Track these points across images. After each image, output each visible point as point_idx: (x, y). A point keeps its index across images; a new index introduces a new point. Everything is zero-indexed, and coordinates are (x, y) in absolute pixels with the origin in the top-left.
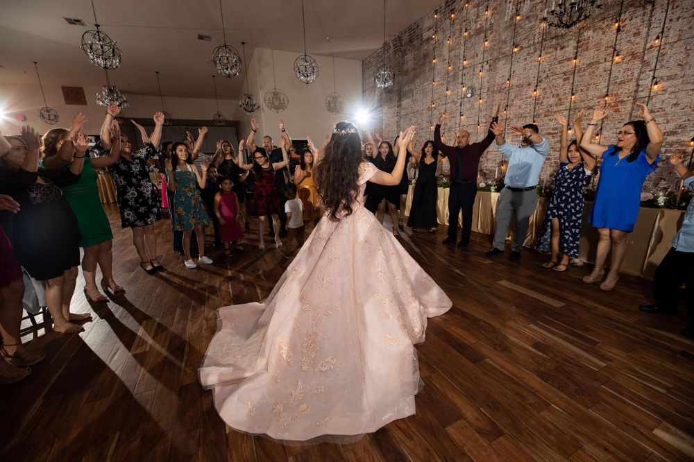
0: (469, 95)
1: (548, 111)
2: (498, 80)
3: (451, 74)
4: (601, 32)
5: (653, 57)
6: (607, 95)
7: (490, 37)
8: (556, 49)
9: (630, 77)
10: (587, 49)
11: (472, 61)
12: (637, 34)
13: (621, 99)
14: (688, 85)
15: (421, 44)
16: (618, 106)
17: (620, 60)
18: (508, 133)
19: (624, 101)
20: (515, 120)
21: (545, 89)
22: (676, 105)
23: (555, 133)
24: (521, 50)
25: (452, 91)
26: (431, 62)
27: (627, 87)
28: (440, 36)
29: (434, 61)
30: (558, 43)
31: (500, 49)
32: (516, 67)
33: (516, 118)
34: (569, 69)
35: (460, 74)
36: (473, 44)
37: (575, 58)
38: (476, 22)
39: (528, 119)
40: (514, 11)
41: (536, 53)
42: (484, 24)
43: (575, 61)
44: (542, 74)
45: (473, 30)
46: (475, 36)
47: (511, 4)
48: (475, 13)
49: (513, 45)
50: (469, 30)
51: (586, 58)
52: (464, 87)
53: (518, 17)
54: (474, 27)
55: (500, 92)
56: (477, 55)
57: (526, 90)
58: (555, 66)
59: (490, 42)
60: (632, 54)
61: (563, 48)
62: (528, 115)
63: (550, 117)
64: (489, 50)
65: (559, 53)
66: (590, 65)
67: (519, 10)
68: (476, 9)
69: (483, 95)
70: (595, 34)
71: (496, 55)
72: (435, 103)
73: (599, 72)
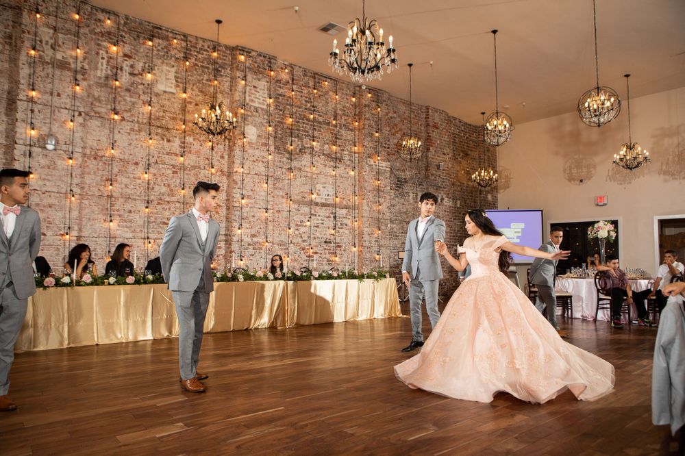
0: (51, 147)
2: (92, 143)
4: (199, 144)
8: (163, 139)
10: (190, 152)
12: (222, 157)
20: (122, 200)
21: (155, 175)
24: (122, 120)
30: (164, 135)
31: (92, 104)
32: (117, 137)
33: (122, 197)
34: (178, 164)
35: (21, 106)
36: (50, 76)
37: (182, 156)
38: (54, 49)
39: (138, 202)
40: (109, 72)
41: (141, 133)
42: (71, 61)
43: (182, 159)
44: (151, 158)
45: (47, 55)
46: (53, 67)
47: (105, 62)
48: (51, 35)
49: (111, 110)
50: (39, 50)
51: (190, 160)
52: (33, 129)
53: (117, 83)
54: (50, 52)
55: (95, 159)
56: (59, 95)
57: (133, 168)
58: (164, 156)
59: (83, 90)
60: (221, 171)
61: (169, 141)
62: (137, 198)
63: (164, 206)
64: (82, 98)
65: (166, 144)
66: (194, 167)
67: (116, 75)
68: (52, 31)
69: (75, 155)
70: (195, 143)
71: (87, 109)
73: (201, 176)
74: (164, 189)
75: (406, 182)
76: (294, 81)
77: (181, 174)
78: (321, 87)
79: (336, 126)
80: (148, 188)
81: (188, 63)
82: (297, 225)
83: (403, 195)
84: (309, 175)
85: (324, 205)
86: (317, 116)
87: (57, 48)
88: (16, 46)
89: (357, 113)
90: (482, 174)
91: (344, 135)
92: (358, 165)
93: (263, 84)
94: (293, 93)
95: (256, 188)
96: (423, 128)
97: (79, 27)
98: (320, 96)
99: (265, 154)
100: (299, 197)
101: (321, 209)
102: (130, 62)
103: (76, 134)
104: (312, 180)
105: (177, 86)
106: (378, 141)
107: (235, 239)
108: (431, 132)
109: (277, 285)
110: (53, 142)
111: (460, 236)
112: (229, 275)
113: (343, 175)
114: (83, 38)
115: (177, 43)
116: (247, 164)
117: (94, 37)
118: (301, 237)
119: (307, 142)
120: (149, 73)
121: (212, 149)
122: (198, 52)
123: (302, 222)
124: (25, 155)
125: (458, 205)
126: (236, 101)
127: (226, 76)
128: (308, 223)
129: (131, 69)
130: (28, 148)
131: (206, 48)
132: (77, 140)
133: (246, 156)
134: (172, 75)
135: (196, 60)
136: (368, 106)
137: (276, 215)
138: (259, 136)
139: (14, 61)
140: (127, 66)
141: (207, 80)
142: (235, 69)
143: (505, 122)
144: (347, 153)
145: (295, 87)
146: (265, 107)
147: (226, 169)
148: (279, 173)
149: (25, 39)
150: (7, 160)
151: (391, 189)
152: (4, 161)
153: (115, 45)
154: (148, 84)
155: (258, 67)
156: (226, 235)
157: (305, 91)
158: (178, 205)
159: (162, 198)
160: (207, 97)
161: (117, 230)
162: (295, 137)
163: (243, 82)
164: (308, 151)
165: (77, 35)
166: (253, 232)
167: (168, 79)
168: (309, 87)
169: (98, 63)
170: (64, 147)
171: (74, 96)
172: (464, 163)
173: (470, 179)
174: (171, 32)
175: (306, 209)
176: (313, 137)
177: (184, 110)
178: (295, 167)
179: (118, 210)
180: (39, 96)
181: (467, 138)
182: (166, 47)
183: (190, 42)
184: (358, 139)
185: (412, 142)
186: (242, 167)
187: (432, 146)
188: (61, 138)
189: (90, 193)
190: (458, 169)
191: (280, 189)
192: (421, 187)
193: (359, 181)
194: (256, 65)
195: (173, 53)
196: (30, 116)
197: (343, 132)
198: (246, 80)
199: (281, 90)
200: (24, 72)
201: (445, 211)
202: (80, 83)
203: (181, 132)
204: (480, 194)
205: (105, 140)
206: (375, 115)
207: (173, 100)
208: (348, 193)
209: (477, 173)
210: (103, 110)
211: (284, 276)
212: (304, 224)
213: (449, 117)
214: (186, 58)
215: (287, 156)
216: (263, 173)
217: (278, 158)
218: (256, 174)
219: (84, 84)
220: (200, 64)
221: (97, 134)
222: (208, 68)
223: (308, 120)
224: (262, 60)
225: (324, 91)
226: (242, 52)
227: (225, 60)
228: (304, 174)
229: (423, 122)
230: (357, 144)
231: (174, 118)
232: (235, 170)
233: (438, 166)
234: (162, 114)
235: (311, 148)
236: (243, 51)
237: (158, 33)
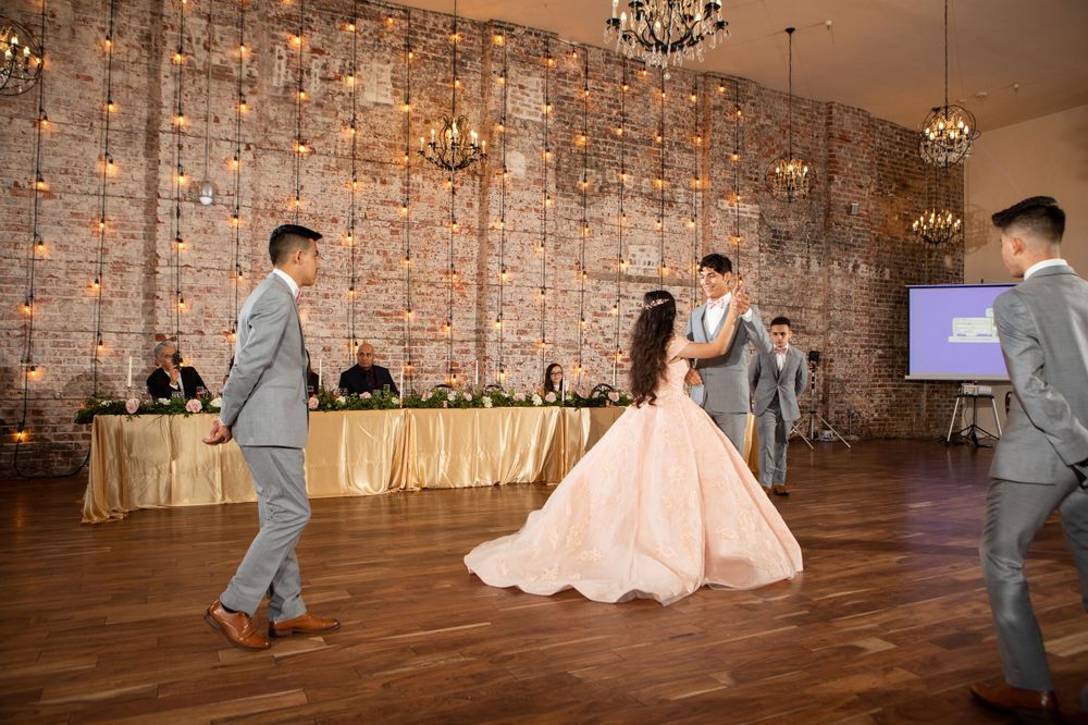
0: (208, 200)
1: (372, 276)
4: (432, 185)
8: (375, 180)
10: (418, 199)
12: (471, 206)
13: (465, 280)
14: (527, 281)
16: (461, 289)
17: (457, 230)
19: (470, 284)
21: (363, 237)
23: (388, 315)
24: (311, 153)
30: (377, 174)
31: (266, 130)
32: (304, 179)
34: (398, 219)
35: (165, 140)
36: (204, 92)
37: (405, 206)
38: (208, 50)
39: (338, 282)
40: (290, 79)
41: (341, 172)
42: (233, 65)
43: (405, 210)
44: (356, 210)
45: (199, 60)
46: (208, 77)
47: (283, 62)
48: (203, 28)
49: (295, 137)
50: (187, 54)
51: (418, 211)
52: (182, 174)
53: (302, 95)
54: (202, 55)
55: (272, 215)
56: (217, 120)
57: (329, 227)
58: (377, 207)
59: (251, 109)
60: (469, 227)
61: (384, 182)
62: (337, 274)
63: (378, 286)
64: (250, 123)
65: (379, 188)
66: (425, 223)
67: (301, 82)
68: (204, 22)
69: (242, 211)
70: (426, 184)
71: (259, 139)
72: (45, 178)
73: (436, 236)
74: (377, 260)
75: (788, 238)
76: (590, 73)
77: (403, 235)
78: (636, 79)
79: (663, 146)
80: (353, 258)
81: (411, 55)
82: (595, 314)
83: (783, 261)
84: (616, 229)
85: (641, 280)
86: (629, 130)
87: (213, 47)
88: (156, 50)
89: (700, 121)
90: (932, 220)
91: (677, 159)
92: (702, 212)
93: (535, 81)
94: (587, 93)
95: (526, 255)
96: (821, 143)
97: (243, 11)
98: (634, 95)
99: (540, 197)
100: (599, 268)
101: (637, 286)
102: (320, 61)
103: (242, 179)
104: (620, 238)
105: (396, 93)
106: (737, 168)
107: (492, 337)
108: (835, 148)
109: (547, 415)
110: (210, 193)
111: (889, 332)
112: (469, 397)
113: (674, 229)
114: (250, 28)
115: (394, 24)
116: (511, 214)
117: (266, 25)
118: (603, 333)
119: (613, 176)
120: (351, 75)
121: (454, 193)
122: (427, 36)
123: (604, 308)
124: (171, 214)
125: (887, 277)
126: (491, 112)
127: (474, 72)
128: (615, 311)
129: (324, 72)
130: (176, 203)
131: (440, 27)
132: (245, 188)
133: (508, 202)
134: (387, 77)
135: (424, 48)
136: (720, 108)
137: (561, 297)
138: (529, 168)
139: (154, 73)
140: (317, 67)
141: (443, 81)
142: (489, 59)
143: (961, 125)
144: (682, 190)
145: (590, 82)
146: (539, 119)
147: (476, 225)
148: (565, 227)
149: (167, 39)
150: (148, 222)
151: (761, 251)
152: (145, 224)
153: (298, 36)
154: (350, 94)
155: (527, 53)
156: (477, 331)
157: (609, 89)
158: (400, 284)
159: (376, 274)
160: (442, 108)
162: (592, 168)
163: (502, 80)
164: (614, 190)
165: (241, 24)
166: (522, 325)
167: (381, 83)
168: (614, 81)
169: (273, 66)
170: (227, 200)
171: (239, 121)
172: (899, 201)
173: (910, 230)
174: (384, 6)
175: (610, 288)
176: (623, 166)
177: (406, 131)
178: (591, 218)
179: (308, 294)
180: (189, 123)
181: (906, 156)
182: (377, 32)
183: (415, 19)
184: (702, 166)
185: (791, 168)
186: (502, 221)
187: (837, 173)
188: (221, 185)
190: (888, 211)
192: (816, 245)
193: (704, 238)
194: (523, 50)
195: (388, 40)
196: (177, 155)
197: (675, 155)
198: (506, 76)
199: (567, 90)
200: (168, 87)
201: (861, 288)
202: (247, 99)
203: (402, 167)
204: (930, 256)
205: (287, 186)
206: (732, 123)
207: (389, 116)
208: (684, 258)
209: (922, 219)
210: (283, 139)
211: (559, 399)
212: (608, 312)
213: (870, 120)
214: (408, 48)
215: (579, 199)
216: (538, 230)
217: (562, 202)
218: (525, 231)
219: (252, 100)
220: (430, 55)
221: (274, 177)
222: (444, 61)
223: (615, 137)
224: (533, 41)
225: (641, 85)
226: (498, 30)
227: (472, 45)
228: (608, 228)
229: (822, 132)
230: (700, 175)
231: (391, 146)
232: (490, 225)
233: (849, 209)
234: (372, 139)
235: (619, 184)
236: (501, 27)
237: (364, 10)
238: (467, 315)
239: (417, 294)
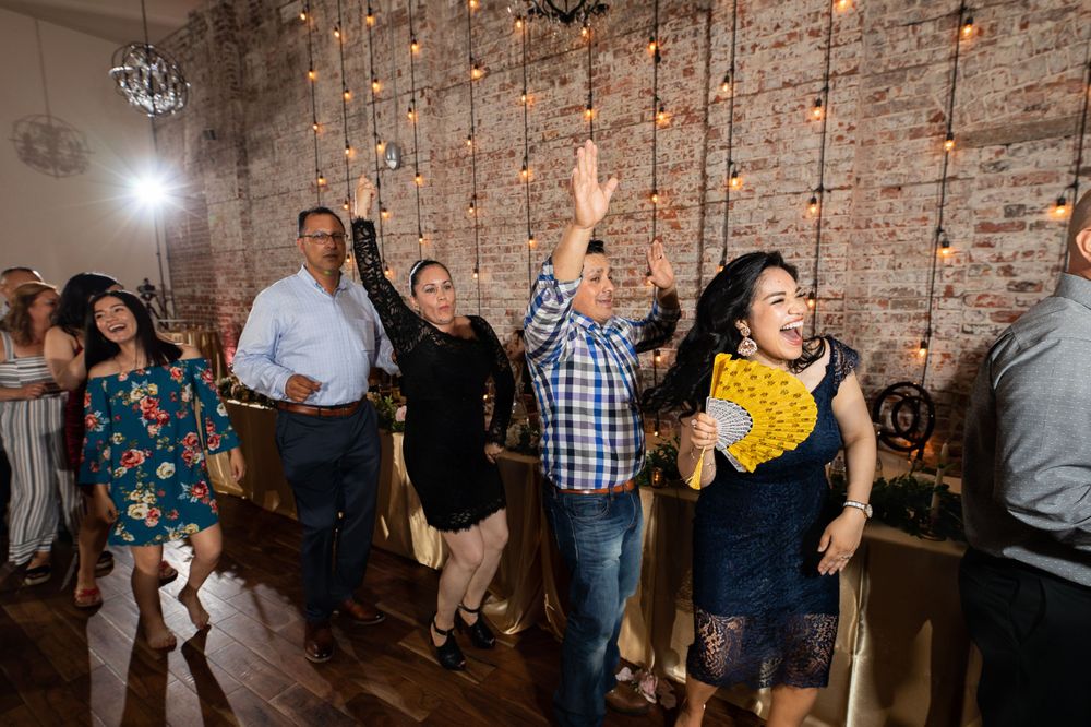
0: (393, 164)
1: (555, 217)
2: (452, 138)
3: (352, 111)
4: (627, 59)
5: (722, 119)
6: (655, 192)
7: (422, 35)
8: (553, 83)
9: (688, 159)
10: (608, 91)
11: (390, 85)
12: (688, 72)
13: (679, 202)
14: (787, 184)
15: (280, 32)
16: (675, 216)
17: (667, 122)
18: (485, 259)
19: (687, 208)
20: (494, 231)
21: (542, 167)
22: (773, 222)
24: (486, 76)
25: (359, 151)
26: (304, 76)
27: (686, 178)
28: (318, 19)
29: (311, 75)
30: (555, 72)
31: (446, 66)
33: (495, 226)
34: (583, 131)
35: (370, 111)
36: (389, 47)
37: (590, 107)
39: (518, 231)
42: (406, 3)
43: (590, 114)
44: (532, 133)
46: (390, 29)
49: (468, 62)
50: (375, 13)
51: (607, 110)
52: (379, 143)
53: (473, 3)
55: (457, 164)
56: (400, 73)
57: (507, 164)
58: (556, 120)
59: (422, 47)
60: (686, 111)
61: (563, 82)
62: (517, 221)
64: (423, 64)
65: (559, 92)
66: (618, 125)
69: (422, 167)
70: (618, 61)
72: (324, 175)
73: (634, 142)
82: (985, 227)
95: (785, 131)
103: (419, 131)
118: (1008, 271)
121: (659, 60)
130: (380, 174)
137: (883, 202)
147: (697, 103)
148: (902, 46)
159: (558, 214)
161: (493, 285)
170: (412, 159)
179: (490, 250)
180: (382, 87)
188: (408, 144)
189: (455, 226)
191: (907, 105)
196: (377, 124)
202: (418, 36)
203: (586, 48)
205: (467, 125)
210: (460, 70)
218: (787, 85)
221: (456, 117)
238: (682, 258)
239: (609, 234)
